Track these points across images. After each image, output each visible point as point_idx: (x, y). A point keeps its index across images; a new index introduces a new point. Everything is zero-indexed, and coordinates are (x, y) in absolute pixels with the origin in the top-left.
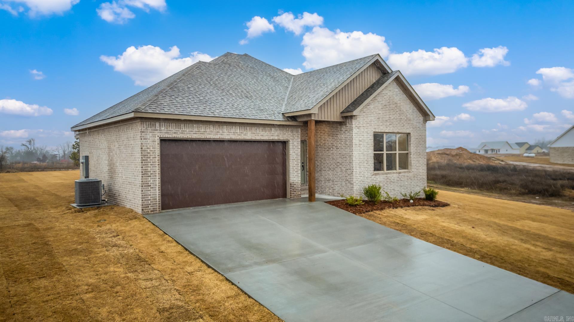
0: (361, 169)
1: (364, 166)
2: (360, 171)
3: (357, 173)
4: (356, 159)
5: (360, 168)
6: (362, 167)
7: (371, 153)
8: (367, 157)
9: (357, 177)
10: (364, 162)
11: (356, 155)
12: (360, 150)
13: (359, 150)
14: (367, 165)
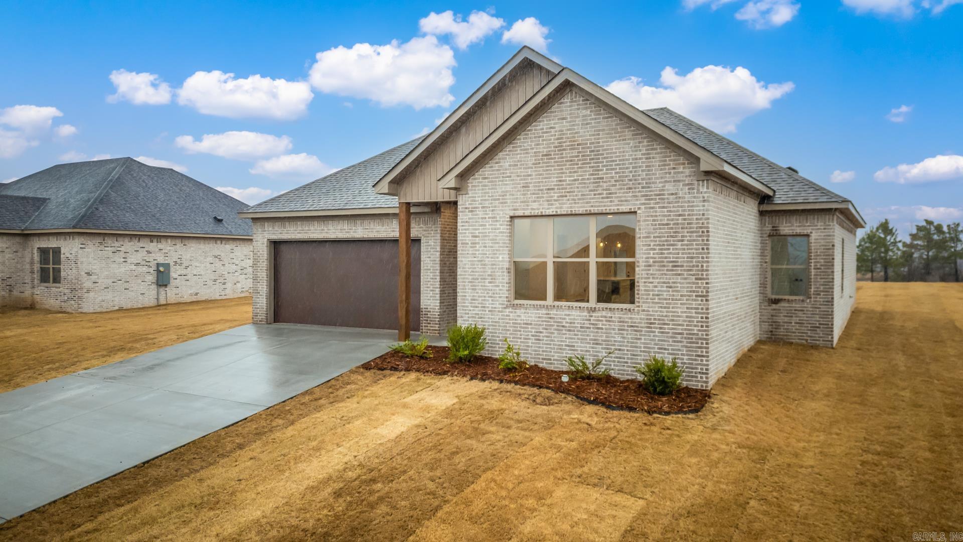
0: (477, 293)
1: (485, 286)
2: (473, 296)
3: (467, 300)
4: (465, 271)
5: (475, 289)
6: (480, 289)
7: (502, 261)
8: (492, 268)
9: (467, 307)
10: (485, 279)
11: (465, 264)
12: (475, 254)
13: (473, 254)
14: (492, 286)
